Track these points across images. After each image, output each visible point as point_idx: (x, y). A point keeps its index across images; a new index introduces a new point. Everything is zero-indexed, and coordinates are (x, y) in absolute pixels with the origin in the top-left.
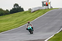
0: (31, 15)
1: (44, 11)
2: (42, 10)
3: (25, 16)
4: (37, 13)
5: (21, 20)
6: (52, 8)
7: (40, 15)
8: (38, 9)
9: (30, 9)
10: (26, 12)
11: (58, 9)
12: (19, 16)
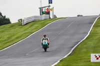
0: (22, 30)
1: (43, 23)
2: (39, 21)
3: (12, 31)
4: (32, 26)
5: (6, 38)
6: (55, 17)
7: (37, 28)
8: (33, 19)
9: (21, 19)
10: (14, 25)
11: (65, 18)
12: (3, 32)
